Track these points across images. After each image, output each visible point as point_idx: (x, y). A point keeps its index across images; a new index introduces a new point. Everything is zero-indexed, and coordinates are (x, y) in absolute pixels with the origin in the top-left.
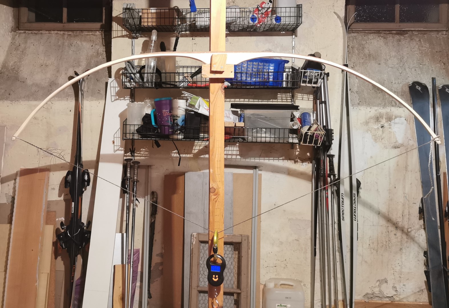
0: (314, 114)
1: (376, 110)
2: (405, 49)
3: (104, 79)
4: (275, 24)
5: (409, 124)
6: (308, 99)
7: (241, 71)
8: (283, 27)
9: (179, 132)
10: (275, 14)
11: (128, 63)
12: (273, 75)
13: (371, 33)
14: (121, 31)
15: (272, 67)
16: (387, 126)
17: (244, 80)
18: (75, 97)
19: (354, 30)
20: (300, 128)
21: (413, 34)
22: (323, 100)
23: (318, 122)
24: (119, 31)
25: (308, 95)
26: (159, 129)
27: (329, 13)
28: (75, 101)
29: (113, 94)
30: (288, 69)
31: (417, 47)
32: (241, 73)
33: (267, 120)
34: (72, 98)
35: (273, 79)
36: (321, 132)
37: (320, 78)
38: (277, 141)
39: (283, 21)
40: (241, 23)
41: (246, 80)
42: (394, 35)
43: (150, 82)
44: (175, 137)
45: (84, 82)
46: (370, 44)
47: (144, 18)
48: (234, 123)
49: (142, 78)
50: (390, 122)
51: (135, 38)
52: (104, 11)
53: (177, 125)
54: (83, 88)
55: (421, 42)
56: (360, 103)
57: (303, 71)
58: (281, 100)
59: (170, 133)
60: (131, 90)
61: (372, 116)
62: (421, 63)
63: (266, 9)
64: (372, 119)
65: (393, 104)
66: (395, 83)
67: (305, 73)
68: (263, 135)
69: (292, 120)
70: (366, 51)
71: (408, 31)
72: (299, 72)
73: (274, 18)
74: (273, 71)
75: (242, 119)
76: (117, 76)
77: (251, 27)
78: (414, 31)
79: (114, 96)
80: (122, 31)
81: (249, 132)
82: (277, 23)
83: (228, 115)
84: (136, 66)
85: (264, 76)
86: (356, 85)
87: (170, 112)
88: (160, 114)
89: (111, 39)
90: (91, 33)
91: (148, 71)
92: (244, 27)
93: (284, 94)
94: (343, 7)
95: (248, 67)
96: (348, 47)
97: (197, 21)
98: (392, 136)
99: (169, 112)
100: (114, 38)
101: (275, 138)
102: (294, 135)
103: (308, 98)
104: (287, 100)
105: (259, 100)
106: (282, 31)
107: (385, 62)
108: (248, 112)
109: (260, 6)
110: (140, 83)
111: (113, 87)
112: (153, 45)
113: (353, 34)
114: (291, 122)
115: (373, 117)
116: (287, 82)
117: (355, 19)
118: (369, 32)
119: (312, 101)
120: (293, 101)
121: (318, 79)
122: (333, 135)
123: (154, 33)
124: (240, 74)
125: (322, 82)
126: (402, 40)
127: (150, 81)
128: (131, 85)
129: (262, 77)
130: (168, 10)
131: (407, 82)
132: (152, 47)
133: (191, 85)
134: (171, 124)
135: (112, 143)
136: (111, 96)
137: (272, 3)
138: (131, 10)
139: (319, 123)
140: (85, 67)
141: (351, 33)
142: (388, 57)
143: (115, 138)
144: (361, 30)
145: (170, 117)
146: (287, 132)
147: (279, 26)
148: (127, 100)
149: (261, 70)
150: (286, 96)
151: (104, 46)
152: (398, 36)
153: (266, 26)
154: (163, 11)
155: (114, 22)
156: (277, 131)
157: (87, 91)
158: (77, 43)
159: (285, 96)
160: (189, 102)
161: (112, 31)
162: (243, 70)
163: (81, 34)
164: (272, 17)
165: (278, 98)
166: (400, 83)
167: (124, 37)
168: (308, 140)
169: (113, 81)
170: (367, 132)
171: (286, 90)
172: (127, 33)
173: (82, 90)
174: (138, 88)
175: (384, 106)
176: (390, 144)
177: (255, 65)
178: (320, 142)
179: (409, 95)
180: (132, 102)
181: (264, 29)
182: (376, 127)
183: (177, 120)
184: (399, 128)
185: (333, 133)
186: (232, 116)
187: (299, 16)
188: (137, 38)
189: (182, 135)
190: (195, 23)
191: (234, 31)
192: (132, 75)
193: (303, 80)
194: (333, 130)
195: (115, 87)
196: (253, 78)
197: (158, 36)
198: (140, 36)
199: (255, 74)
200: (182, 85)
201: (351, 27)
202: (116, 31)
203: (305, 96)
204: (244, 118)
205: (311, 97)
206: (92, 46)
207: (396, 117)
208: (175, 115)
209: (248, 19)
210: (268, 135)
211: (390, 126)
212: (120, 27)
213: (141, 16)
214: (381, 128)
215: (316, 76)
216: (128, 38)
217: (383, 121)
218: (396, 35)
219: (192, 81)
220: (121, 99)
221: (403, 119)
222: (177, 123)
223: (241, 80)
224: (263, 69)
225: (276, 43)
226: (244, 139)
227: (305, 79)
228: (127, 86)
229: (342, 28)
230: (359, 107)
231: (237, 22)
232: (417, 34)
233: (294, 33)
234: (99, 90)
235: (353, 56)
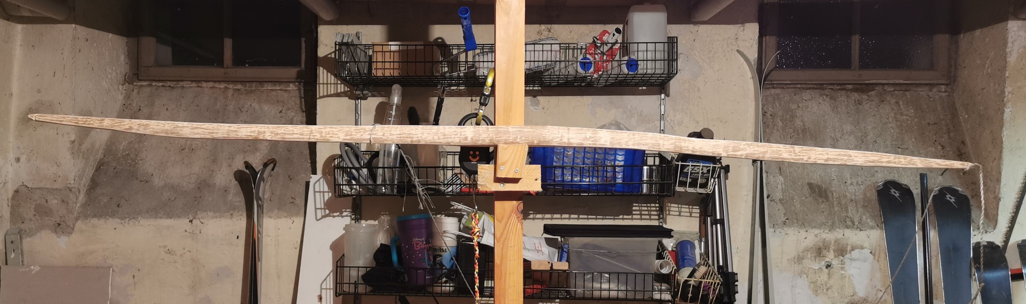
0: (701, 243)
1: (816, 236)
2: (869, 120)
3: (303, 175)
4: (627, 73)
5: (878, 261)
6: (691, 215)
7: (563, 164)
8: (643, 78)
9: (444, 279)
10: (627, 55)
11: (346, 148)
12: (624, 172)
13: (807, 89)
14: (334, 84)
15: (621, 157)
16: (838, 264)
17: (569, 180)
18: (246, 211)
19: (775, 82)
20: (675, 273)
21: (885, 90)
22: (718, 217)
23: (709, 260)
24: (331, 84)
25: (691, 207)
26: (406, 275)
27: (728, 51)
28: (246, 219)
29: (318, 206)
30: (653, 158)
31: (893, 115)
32: (563, 168)
33: (612, 258)
34: (240, 212)
35: (624, 178)
36: (714, 278)
37: (712, 177)
38: (630, 296)
39: (642, 68)
40: (563, 71)
41: (572, 181)
42: (849, 93)
43: (388, 185)
44: (438, 289)
45: (263, 182)
46: (804, 109)
47: (377, 62)
48: (549, 263)
49: (373, 176)
50: (842, 258)
51: (362, 98)
52: (303, 45)
53: (442, 265)
54: (261, 195)
55: (899, 106)
56: (787, 221)
57: (680, 163)
58: (639, 217)
59: (427, 283)
60: (354, 200)
61: (809, 247)
62: (900, 146)
63: (610, 45)
64: (809, 252)
65: (849, 223)
66: (852, 184)
67: (683, 167)
68: (605, 286)
69: (660, 256)
70: (798, 122)
71: (875, 85)
72: (673, 166)
73: (626, 62)
74: (622, 163)
75: (565, 255)
76: (327, 171)
77: (581, 79)
78: (886, 86)
79: (321, 209)
80: (337, 84)
81: (577, 279)
82: (630, 73)
83: (538, 247)
84: (362, 151)
85: (605, 173)
86: (779, 187)
87: (428, 242)
88: (407, 247)
89: (316, 99)
90: (279, 86)
91: (384, 163)
92: (568, 79)
93: (646, 205)
94: (754, 40)
95: (575, 156)
96: (763, 115)
97: (479, 68)
98: (847, 284)
99: (424, 243)
100: (320, 97)
101: (627, 291)
102: (663, 284)
103: (689, 212)
104: (650, 217)
105: (598, 217)
106: (641, 86)
107: (832, 143)
108: (576, 242)
109: (598, 40)
110: (369, 186)
111: (320, 192)
112: (394, 113)
113: (773, 91)
114: (657, 259)
115: (812, 248)
116: (650, 183)
117: (778, 62)
118: (803, 86)
119: (698, 218)
120: (663, 218)
121: (707, 179)
122: (736, 283)
123: (396, 91)
124: (561, 169)
125: (717, 183)
126: (864, 103)
127: (388, 183)
128: (351, 190)
129: (602, 175)
130: (422, 47)
131: (874, 181)
132: (393, 117)
133: (467, 190)
134: (429, 265)
135: (317, 299)
136: (316, 209)
137: (621, 34)
138: (351, 47)
139: (710, 262)
140: (266, 152)
141: (769, 88)
142: (839, 135)
143: (323, 290)
144: (789, 83)
145: (428, 251)
146: (649, 279)
147: (635, 77)
148: (346, 216)
149: (600, 161)
150: (649, 208)
151: (303, 112)
152: (856, 94)
153: (609, 77)
154: (414, 47)
155: (321, 68)
156: (631, 277)
157: (270, 200)
158: (253, 105)
159: (646, 208)
160: (464, 223)
161: (318, 85)
162: (566, 163)
163: (260, 88)
164: (621, 61)
165: (634, 212)
166: (860, 183)
167: (340, 96)
168: (690, 295)
169: (319, 180)
170: (801, 277)
171: (647, 199)
172: (346, 89)
173: (259, 199)
174: (366, 195)
175: (832, 228)
176: (842, 297)
177: (589, 153)
178: (713, 298)
179: (877, 206)
180: (357, 220)
181: (606, 82)
182: (816, 266)
183: (441, 256)
184: (859, 268)
185: (737, 281)
186: (546, 249)
187: (671, 58)
188: (365, 98)
189: (450, 286)
190: (475, 72)
191: (550, 86)
192: (354, 171)
193: (679, 180)
194: (737, 274)
195: (324, 192)
196: (584, 177)
197: (403, 96)
198: (370, 94)
199: (589, 171)
200: (450, 189)
201: (769, 78)
202: (325, 86)
203: (685, 209)
204: (568, 253)
205: (696, 210)
206: (281, 112)
207: (853, 249)
208: (437, 248)
209: (575, 65)
210: (613, 286)
211: (842, 264)
212: (333, 77)
213: (370, 57)
214: (827, 268)
215: (705, 173)
216: (347, 98)
217: (830, 256)
218: (853, 93)
219: (468, 183)
220: (335, 214)
221: (867, 252)
222: (441, 262)
223: (563, 181)
224: (605, 159)
225: (629, 108)
226: (568, 292)
227: (684, 179)
228: (344, 191)
229: (752, 80)
230: (786, 229)
231: (555, 70)
232: (892, 90)
233: (664, 89)
234: (292, 198)
235: (773, 132)
